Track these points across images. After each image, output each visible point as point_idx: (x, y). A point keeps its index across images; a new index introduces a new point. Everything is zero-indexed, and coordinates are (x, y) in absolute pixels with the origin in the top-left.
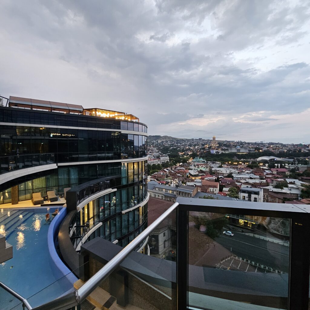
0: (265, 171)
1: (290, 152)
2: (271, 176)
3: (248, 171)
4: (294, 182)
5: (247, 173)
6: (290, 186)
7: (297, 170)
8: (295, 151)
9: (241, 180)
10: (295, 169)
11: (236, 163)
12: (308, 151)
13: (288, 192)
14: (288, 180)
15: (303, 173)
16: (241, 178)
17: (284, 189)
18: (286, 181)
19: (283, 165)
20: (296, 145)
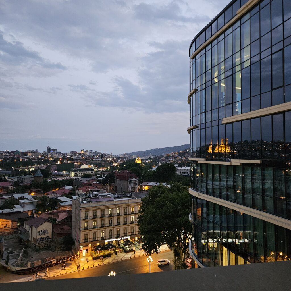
1: (7, 162)
4: (24, 196)
6: (22, 201)
7: (20, 183)
8: (12, 160)
10: (18, 181)
12: (27, 160)
13: (22, 210)
14: (17, 196)
15: (32, 184)
17: (15, 208)
18: (13, 196)
19: (3, 178)
20: (12, 152)
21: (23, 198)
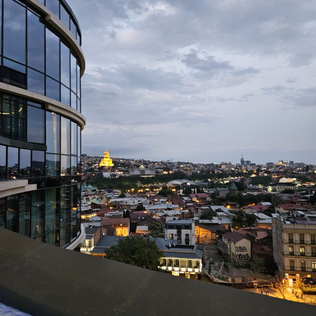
0: (184, 198)
1: (204, 174)
2: (192, 204)
3: (163, 200)
4: (220, 209)
5: (162, 202)
6: (219, 213)
7: (216, 195)
8: (208, 172)
9: (157, 212)
10: (214, 193)
11: (142, 191)
12: (221, 172)
13: (220, 222)
14: (214, 208)
15: (227, 197)
16: (155, 210)
17: (213, 219)
18: (211, 208)
19: (201, 189)
20: (207, 165)
21: (219, 210)
